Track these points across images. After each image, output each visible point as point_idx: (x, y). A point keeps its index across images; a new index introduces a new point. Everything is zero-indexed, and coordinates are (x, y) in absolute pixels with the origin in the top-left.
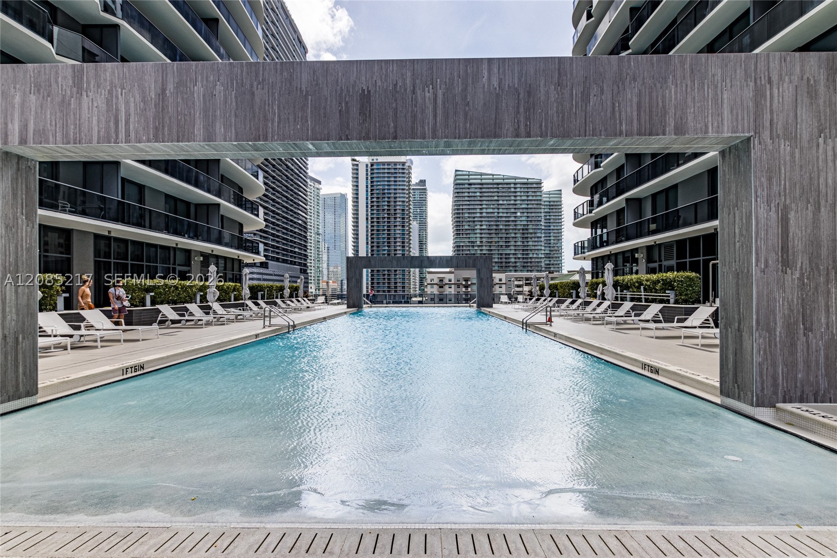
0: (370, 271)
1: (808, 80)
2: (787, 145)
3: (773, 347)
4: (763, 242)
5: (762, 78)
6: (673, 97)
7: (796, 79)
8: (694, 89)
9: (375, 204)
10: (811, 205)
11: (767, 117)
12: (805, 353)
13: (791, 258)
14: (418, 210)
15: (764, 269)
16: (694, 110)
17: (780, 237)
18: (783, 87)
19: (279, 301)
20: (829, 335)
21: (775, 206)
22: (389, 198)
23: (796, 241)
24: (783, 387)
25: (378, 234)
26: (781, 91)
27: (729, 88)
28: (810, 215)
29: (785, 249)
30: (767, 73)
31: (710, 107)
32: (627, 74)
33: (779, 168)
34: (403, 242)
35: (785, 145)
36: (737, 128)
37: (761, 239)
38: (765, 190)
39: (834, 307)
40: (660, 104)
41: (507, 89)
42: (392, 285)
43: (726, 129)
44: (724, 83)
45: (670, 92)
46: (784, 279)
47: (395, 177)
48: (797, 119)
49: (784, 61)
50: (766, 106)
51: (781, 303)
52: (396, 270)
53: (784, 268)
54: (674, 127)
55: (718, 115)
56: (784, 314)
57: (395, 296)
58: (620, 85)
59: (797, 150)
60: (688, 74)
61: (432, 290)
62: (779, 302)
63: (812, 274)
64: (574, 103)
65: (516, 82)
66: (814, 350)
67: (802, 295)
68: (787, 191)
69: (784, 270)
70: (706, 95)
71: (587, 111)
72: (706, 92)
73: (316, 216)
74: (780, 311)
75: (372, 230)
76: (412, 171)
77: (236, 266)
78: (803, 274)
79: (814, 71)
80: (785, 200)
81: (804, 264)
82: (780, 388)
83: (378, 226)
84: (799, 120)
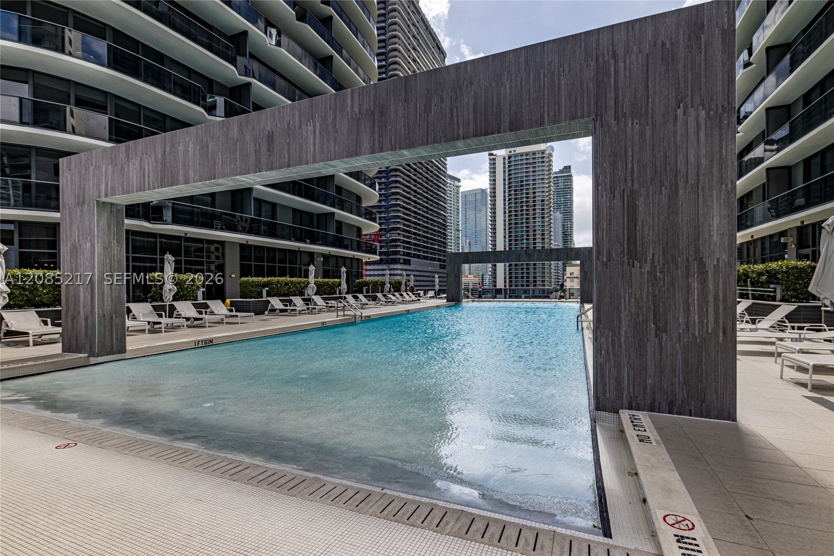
0: (507, 265)
1: (663, 43)
2: (635, 123)
3: (617, 347)
4: (605, 234)
5: (605, 54)
6: (508, 93)
7: (647, 46)
8: (530, 81)
9: (513, 197)
10: (666, 188)
11: (611, 95)
12: (658, 357)
13: (639, 249)
14: (562, 199)
15: (606, 262)
16: (529, 103)
17: (626, 227)
18: (630, 59)
19: (379, 295)
20: (689, 338)
21: (620, 193)
22: (527, 189)
23: (646, 230)
24: (629, 392)
25: (516, 228)
26: (628, 64)
27: (567, 72)
28: (664, 199)
29: (632, 239)
30: (610, 47)
31: (546, 96)
32: (465, 79)
33: (626, 150)
34: (543, 235)
35: (632, 124)
36: (576, 113)
37: (603, 230)
38: (608, 176)
39: (696, 305)
40: (495, 102)
41: (365, 113)
42: (531, 279)
43: (563, 116)
44: (561, 69)
45: (505, 88)
46: (631, 273)
47: (534, 167)
48: (648, 92)
49: (632, 29)
50: (610, 84)
51: (627, 300)
52: (536, 264)
53: (631, 261)
54: (509, 123)
55: (555, 104)
56: (630, 311)
57: (533, 290)
58: (458, 91)
59: (647, 128)
60: (523, 66)
61: (572, 284)
62: (625, 299)
63: (666, 266)
64: (418, 115)
65: (372, 106)
66: (669, 353)
67: (654, 291)
68: (635, 175)
69: (631, 263)
70: (542, 85)
71: (429, 121)
72: (542, 81)
73: (456, 213)
74: (625, 309)
75: (510, 224)
76: (553, 159)
77: (355, 265)
78: (655, 267)
79: (671, 32)
80: (632, 185)
81: (656, 256)
82: (625, 393)
83: (516, 219)
84: (651, 92)
